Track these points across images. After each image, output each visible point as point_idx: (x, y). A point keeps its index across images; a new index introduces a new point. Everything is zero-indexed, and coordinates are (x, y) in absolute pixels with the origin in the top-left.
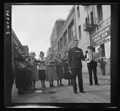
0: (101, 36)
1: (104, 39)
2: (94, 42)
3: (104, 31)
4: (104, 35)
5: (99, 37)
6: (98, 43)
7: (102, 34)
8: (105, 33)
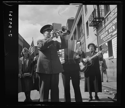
0: (108, 30)
1: (111, 34)
2: (101, 39)
3: (112, 24)
4: (111, 29)
5: (105, 32)
6: (105, 40)
7: (109, 29)
8: (112, 26)
